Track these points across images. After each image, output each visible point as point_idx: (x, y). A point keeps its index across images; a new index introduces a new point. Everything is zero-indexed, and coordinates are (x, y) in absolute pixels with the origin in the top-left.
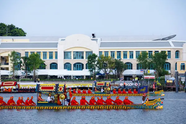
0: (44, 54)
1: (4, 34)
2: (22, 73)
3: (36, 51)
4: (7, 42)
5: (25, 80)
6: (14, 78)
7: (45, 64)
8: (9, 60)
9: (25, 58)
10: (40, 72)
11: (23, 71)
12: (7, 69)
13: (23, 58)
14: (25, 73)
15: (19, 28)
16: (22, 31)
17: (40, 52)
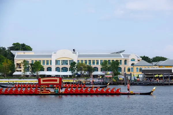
0: (43, 62)
1: (19, 49)
3: (38, 60)
4: (20, 54)
5: (31, 78)
6: (25, 76)
7: (44, 68)
8: (22, 65)
9: (32, 64)
10: (41, 73)
11: (30, 72)
12: (21, 71)
13: (30, 64)
14: (32, 73)
16: (30, 47)
17: (41, 61)
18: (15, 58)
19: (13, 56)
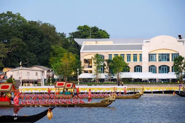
0: (128, 57)
1: (87, 36)
2: (106, 76)
3: (119, 54)
4: (90, 45)
5: (108, 83)
6: (97, 81)
7: (129, 67)
8: (93, 63)
9: (109, 61)
10: (124, 75)
11: (107, 74)
12: (91, 72)
13: (106, 61)
14: (109, 76)
15: (103, 30)
16: (106, 32)
17: (124, 55)
18: (81, 51)
19: (78, 47)
